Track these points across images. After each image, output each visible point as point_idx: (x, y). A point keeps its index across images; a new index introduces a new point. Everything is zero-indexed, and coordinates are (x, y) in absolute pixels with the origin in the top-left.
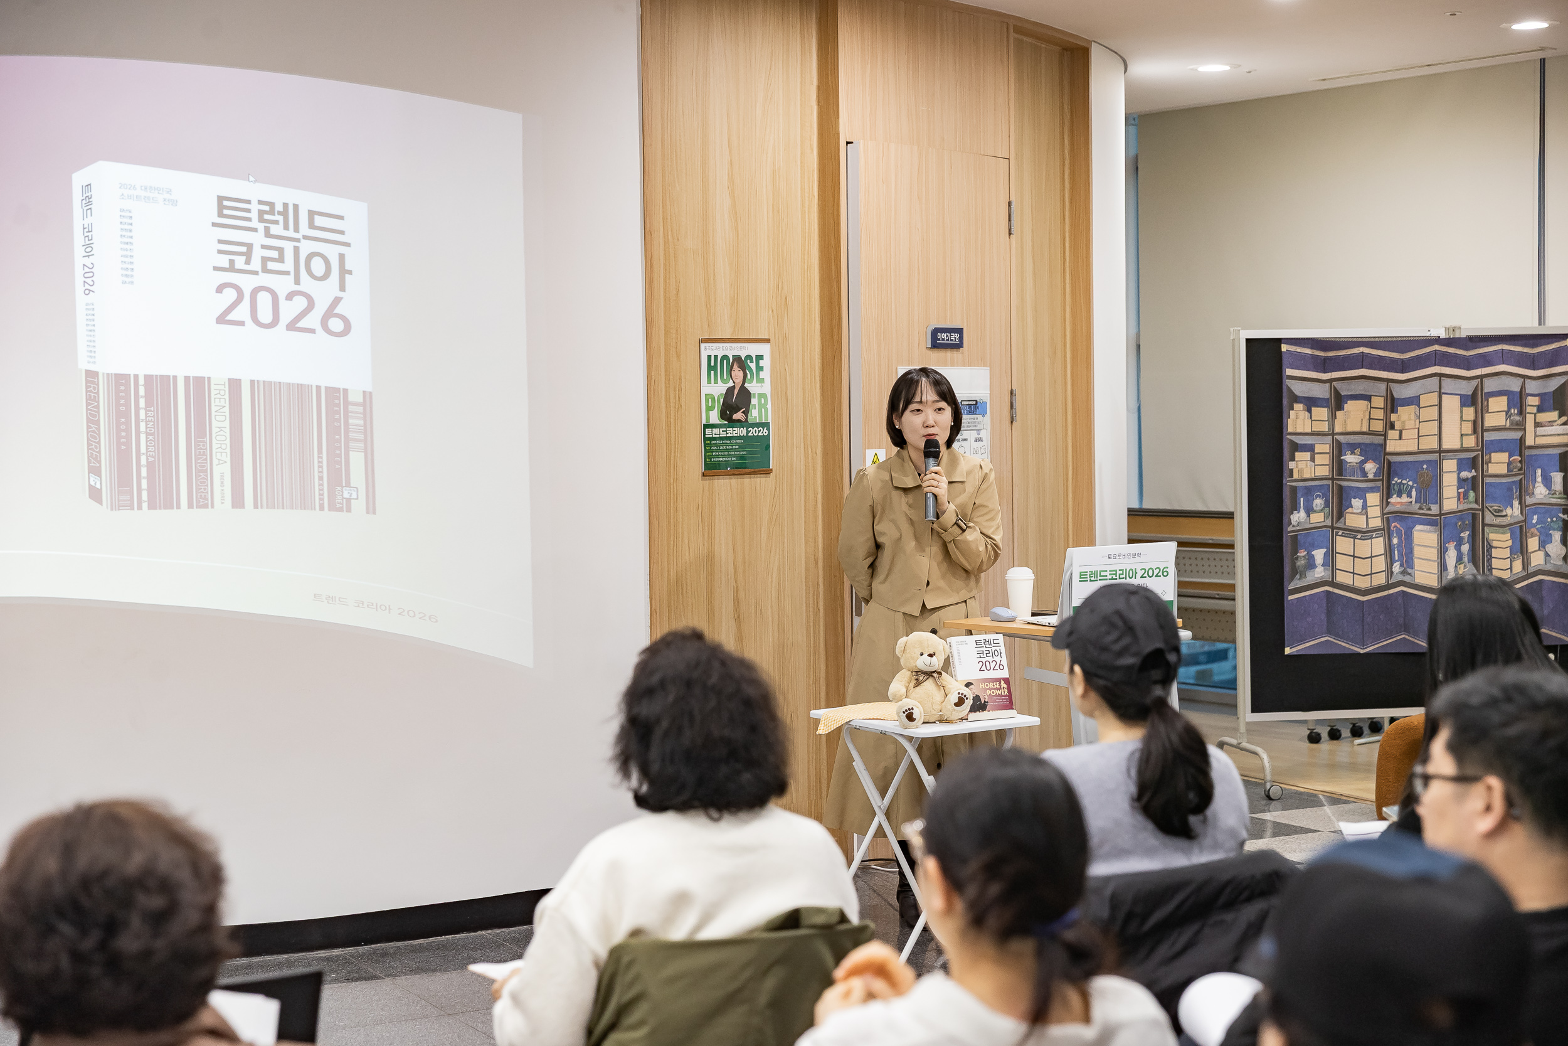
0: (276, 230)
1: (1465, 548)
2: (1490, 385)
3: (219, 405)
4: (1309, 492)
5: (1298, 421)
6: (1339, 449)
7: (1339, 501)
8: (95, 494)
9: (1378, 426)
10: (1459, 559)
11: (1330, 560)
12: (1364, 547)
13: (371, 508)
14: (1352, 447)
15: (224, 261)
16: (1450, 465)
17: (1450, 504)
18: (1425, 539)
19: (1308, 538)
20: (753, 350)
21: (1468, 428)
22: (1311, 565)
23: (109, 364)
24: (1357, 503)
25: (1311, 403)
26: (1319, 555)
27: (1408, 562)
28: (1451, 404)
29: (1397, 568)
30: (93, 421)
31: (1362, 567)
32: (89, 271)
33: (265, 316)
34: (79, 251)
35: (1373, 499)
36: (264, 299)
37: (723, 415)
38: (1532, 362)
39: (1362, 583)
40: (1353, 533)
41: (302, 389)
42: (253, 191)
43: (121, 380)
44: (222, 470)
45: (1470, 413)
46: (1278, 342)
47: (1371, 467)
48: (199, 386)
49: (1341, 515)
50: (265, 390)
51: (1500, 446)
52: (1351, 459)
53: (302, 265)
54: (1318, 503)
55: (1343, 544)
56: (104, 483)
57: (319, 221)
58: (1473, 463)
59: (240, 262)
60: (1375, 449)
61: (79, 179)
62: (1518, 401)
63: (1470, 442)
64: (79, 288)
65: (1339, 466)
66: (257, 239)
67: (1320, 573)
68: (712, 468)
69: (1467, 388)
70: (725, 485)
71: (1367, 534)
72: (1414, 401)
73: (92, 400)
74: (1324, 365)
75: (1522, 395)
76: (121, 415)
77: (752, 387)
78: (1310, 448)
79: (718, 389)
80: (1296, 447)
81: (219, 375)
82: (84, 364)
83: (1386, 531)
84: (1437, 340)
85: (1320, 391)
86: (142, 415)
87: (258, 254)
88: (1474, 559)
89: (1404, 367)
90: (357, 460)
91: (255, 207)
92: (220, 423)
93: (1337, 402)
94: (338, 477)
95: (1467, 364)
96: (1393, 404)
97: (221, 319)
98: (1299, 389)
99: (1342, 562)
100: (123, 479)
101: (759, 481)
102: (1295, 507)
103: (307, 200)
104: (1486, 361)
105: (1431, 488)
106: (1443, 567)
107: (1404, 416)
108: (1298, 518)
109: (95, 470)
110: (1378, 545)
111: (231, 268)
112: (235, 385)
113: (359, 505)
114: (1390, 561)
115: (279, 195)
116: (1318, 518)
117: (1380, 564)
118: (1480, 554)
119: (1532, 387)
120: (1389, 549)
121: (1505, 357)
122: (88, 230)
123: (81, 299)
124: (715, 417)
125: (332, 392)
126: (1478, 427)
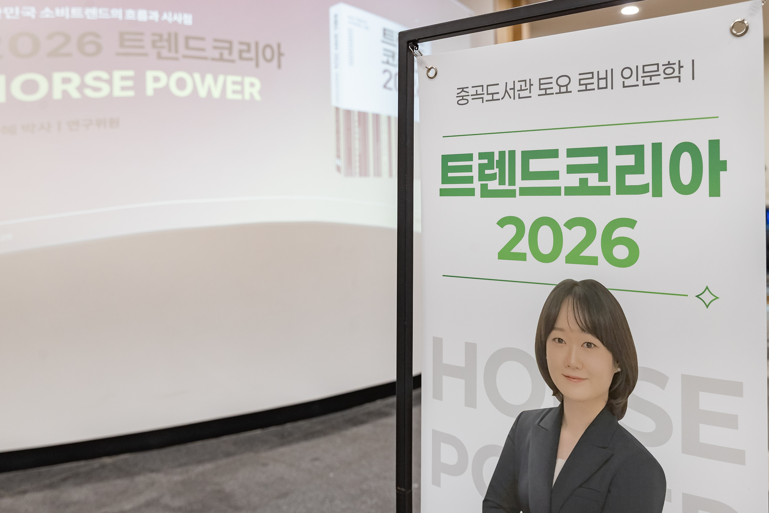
8: (339, 169)
15: (385, 59)
23: (342, 105)
30: (338, 133)
32: (336, 58)
43: (347, 112)
48: (377, 118)
56: (342, 163)
64: (332, 64)
73: (337, 122)
76: (348, 130)
81: (383, 113)
82: (335, 104)
92: (384, 136)
97: (384, 87)
109: (339, 157)
123: (333, 72)
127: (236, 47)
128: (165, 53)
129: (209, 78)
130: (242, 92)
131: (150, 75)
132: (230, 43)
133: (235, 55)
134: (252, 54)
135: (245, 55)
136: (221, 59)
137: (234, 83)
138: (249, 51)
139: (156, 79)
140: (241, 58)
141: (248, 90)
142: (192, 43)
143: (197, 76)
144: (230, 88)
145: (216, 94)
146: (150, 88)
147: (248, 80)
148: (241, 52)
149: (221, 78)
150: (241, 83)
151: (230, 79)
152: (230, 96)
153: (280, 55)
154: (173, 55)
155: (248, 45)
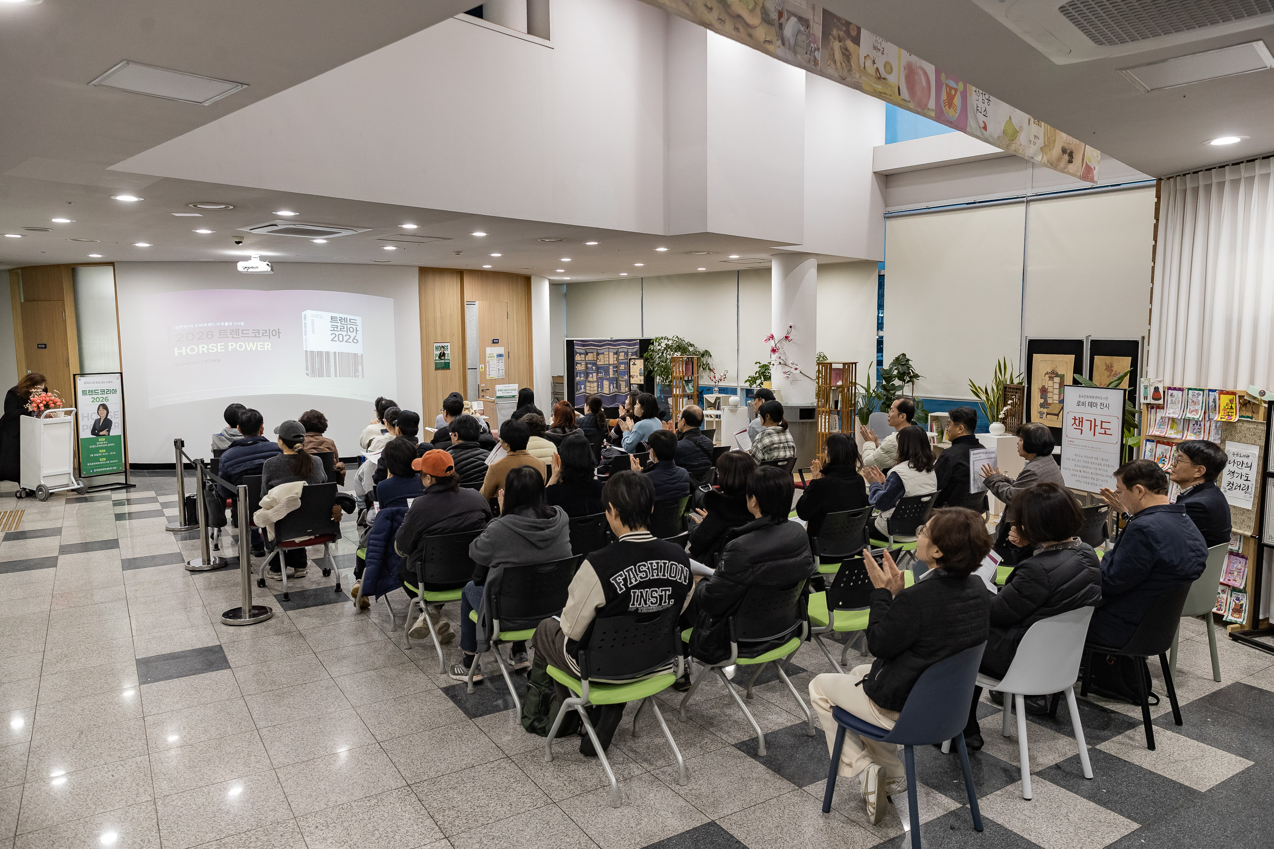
0: (342, 323)
1: (615, 385)
2: (620, 350)
3: (332, 357)
4: (580, 373)
5: (578, 358)
6: (587, 364)
7: (587, 376)
8: (307, 374)
9: (595, 359)
10: (613, 388)
11: (585, 388)
12: (592, 385)
13: (363, 377)
14: (590, 363)
15: (332, 329)
16: (611, 367)
17: (611, 376)
18: (606, 383)
19: (580, 383)
20: (446, 344)
21: (615, 359)
22: (581, 389)
23: (309, 349)
24: (591, 375)
25: (580, 354)
26: (583, 386)
27: (602, 388)
28: (611, 354)
29: (600, 389)
30: (307, 360)
31: (592, 389)
32: (306, 331)
33: (341, 339)
34: (303, 327)
35: (595, 374)
36: (341, 336)
37: (439, 358)
38: (630, 345)
39: (592, 393)
40: (590, 382)
41: (348, 354)
42: (338, 315)
43: (312, 352)
44: (333, 369)
45: (616, 356)
46: (573, 340)
47: (594, 368)
48: (328, 353)
49: (587, 378)
50: (341, 354)
51: (622, 363)
52: (589, 366)
53: (348, 330)
54: (582, 375)
55: (588, 384)
56: (309, 372)
57: (351, 321)
58: (617, 367)
59: (335, 329)
60: (595, 364)
61: (303, 313)
62: (626, 354)
63: (616, 362)
64: (304, 334)
65: (587, 367)
66: (339, 324)
67: (583, 390)
68: (437, 369)
69: (615, 351)
70: (440, 372)
71: (593, 382)
72: (603, 353)
73: (306, 356)
74: (584, 346)
75: (628, 352)
76: (312, 359)
77: (446, 352)
78: (581, 364)
79: (438, 353)
80: (577, 363)
81: (332, 351)
82: (305, 349)
83: (597, 381)
84: (608, 341)
85: (583, 351)
86: (317, 360)
87: (339, 327)
88: (617, 388)
89: (600, 346)
90: (360, 368)
91: (338, 318)
92: (332, 360)
93: (587, 354)
94: (356, 371)
95: (615, 345)
96: (598, 354)
97: (332, 340)
98: (578, 351)
99: (587, 388)
100: (313, 371)
101: (448, 371)
102: (577, 376)
103: (349, 317)
104: (619, 345)
105: (607, 372)
106: (610, 389)
107: (601, 356)
108: (578, 378)
109: (307, 370)
110: (595, 384)
111: (334, 330)
112: (335, 353)
113: (360, 376)
114: (598, 388)
115: (343, 316)
116: (582, 379)
117: (596, 388)
118: (618, 387)
119: (629, 350)
120: (598, 385)
121: (624, 344)
122: (305, 323)
123: (304, 337)
124: (437, 358)
125: (355, 354)
126: (617, 359)
127: (261, 332)
128: (235, 336)
129: (251, 344)
130: (264, 348)
131: (230, 344)
132: (259, 330)
133: (261, 335)
134: (268, 334)
135: (264, 334)
136: (256, 337)
137: (260, 345)
138: (266, 333)
139: (232, 345)
140: (263, 336)
141: (266, 347)
142: (244, 332)
143: (246, 343)
144: (259, 346)
145: (254, 349)
146: (230, 348)
147: (266, 343)
148: (263, 333)
149: (256, 343)
150: (264, 345)
151: (259, 343)
152: (259, 349)
153: (279, 333)
154: (237, 336)
155: (266, 331)
